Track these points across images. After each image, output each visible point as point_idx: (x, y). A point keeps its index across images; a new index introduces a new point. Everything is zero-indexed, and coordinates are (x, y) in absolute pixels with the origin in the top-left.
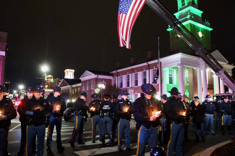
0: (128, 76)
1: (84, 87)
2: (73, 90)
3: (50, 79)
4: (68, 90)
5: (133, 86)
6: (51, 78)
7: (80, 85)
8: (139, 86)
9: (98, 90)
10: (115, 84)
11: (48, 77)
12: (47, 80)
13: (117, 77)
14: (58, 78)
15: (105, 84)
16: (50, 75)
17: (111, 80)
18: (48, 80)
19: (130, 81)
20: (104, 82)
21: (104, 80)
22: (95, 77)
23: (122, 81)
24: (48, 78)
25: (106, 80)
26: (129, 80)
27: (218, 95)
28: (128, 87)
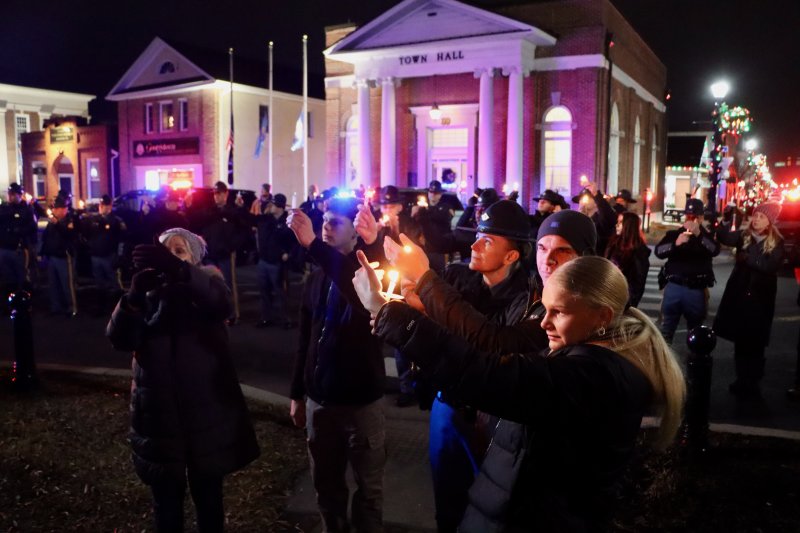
3: (738, 121)
6: (742, 118)
11: (733, 114)
12: (731, 128)
16: (739, 108)
18: (731, 125)
24: (732, 120)
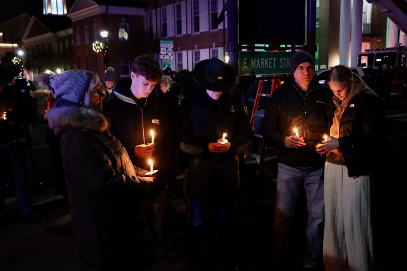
0: (179, 7)
1: (78, 37)
2: (61, 44)
4: (50, 44)
5: (189, 32)
7: (70, 31)
8: (202, 33)
9: (99, 46)
10: (151, 28)
13: (154, 11)
14: (24, 15)
15: (128, 28)
17: (142, 17)
19: (183, 18)
20: (123, 23)
21: (123, 19)
22: (99, 13)
23: (165, 19)
25: (128, 18)
26: (179, 16)
27: (370, 52)
28: (179, 36)
